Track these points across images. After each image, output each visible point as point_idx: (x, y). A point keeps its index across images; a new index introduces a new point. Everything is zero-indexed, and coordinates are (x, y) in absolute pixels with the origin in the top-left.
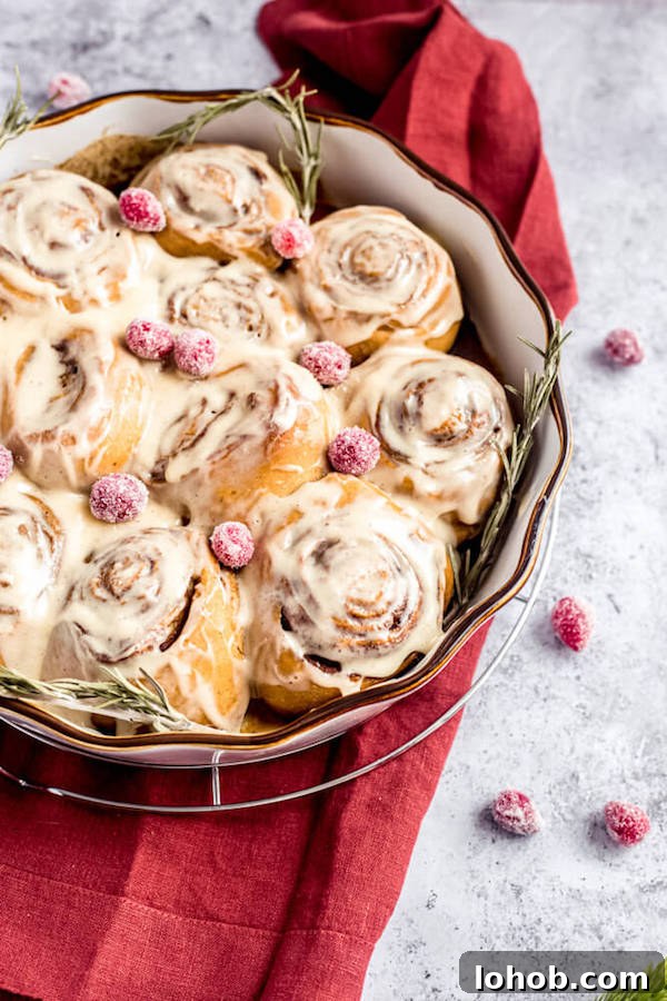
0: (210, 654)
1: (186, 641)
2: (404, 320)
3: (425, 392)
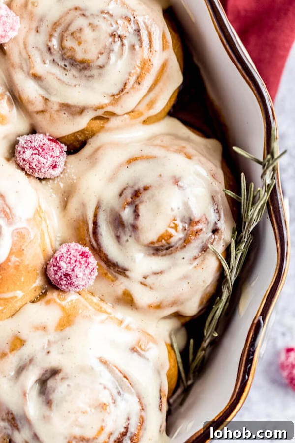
2: (117, 109)
3: (141, 202)
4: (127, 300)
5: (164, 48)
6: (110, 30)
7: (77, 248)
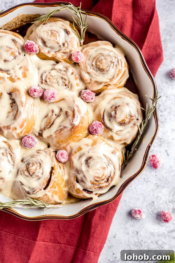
0: (57, 189)
1: (51, 188)
2: (111, 83)
3: (117, 110)
4: (112, 138)
5: (125, 67)
6: (110, 60)
7: (98, 122)
